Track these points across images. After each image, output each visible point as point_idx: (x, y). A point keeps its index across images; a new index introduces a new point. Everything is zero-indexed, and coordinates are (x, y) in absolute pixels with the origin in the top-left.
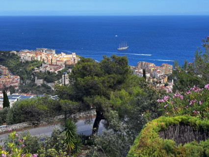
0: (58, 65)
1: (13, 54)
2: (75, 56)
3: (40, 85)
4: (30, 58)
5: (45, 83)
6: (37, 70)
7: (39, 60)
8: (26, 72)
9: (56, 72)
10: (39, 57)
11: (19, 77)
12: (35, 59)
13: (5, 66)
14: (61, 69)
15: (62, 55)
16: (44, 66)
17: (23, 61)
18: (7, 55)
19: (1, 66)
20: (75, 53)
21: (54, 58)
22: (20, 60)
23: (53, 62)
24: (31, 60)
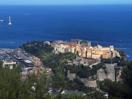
0: (93, 59)
1: (47, 45)
2: (112, 50)
3: (72, 79)
4: (64, 50)
5: (78, 77)
6: (70, 63)
7: (73, 52)
9: (91, 66)
10: (73, 49)
11: (51, 70)
12: (69, 50)
13: (38, 57)
14: (96, 64)
15: (98, 48)
16: (78, 59)
17: (56, 52)
18: (41, 45)
19: (34, 56)
20: (113, 46)
21: (89, 51)
22: (53, 52)
23: (88, 55)
24: (64, 52)
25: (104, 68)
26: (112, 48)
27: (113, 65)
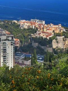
0: (48, 33)
1: (15, 23)
2: (60, 27)
3: (36, 47)
4: (27, 26)
5: (40, 45)
6: (33, 36)
7: (34, 28)
8: (24, 36)
9: (48, 38)
10: (34, 26)
11: (19, 40)
12: (31, 27)
13: (8, 32)
14: (51, 36)
15: (51, 25)
16: (38, 33)
17: (22, 28)
18: (10, 23)
19: (6, 31)
20: (61, 25)
21: (45, 27)
22: (19, 28)
23: (44, 30)
24: (27, 28)
25: (56, 39)
26: (60, 25)
27: (62, 38)
